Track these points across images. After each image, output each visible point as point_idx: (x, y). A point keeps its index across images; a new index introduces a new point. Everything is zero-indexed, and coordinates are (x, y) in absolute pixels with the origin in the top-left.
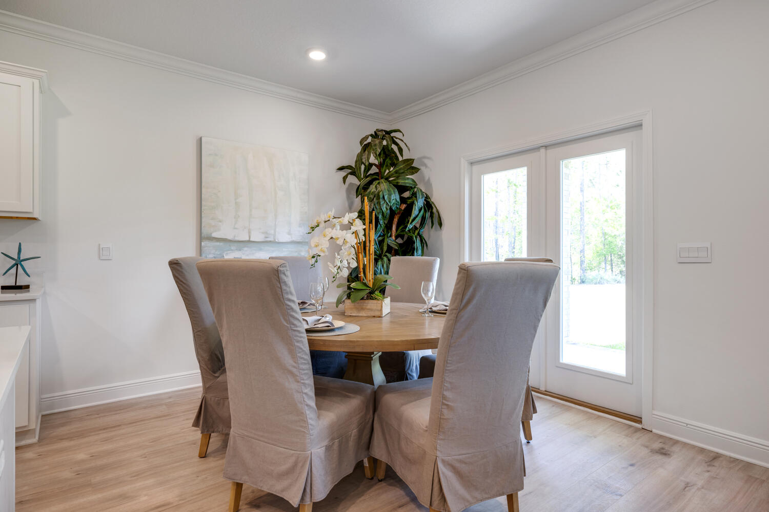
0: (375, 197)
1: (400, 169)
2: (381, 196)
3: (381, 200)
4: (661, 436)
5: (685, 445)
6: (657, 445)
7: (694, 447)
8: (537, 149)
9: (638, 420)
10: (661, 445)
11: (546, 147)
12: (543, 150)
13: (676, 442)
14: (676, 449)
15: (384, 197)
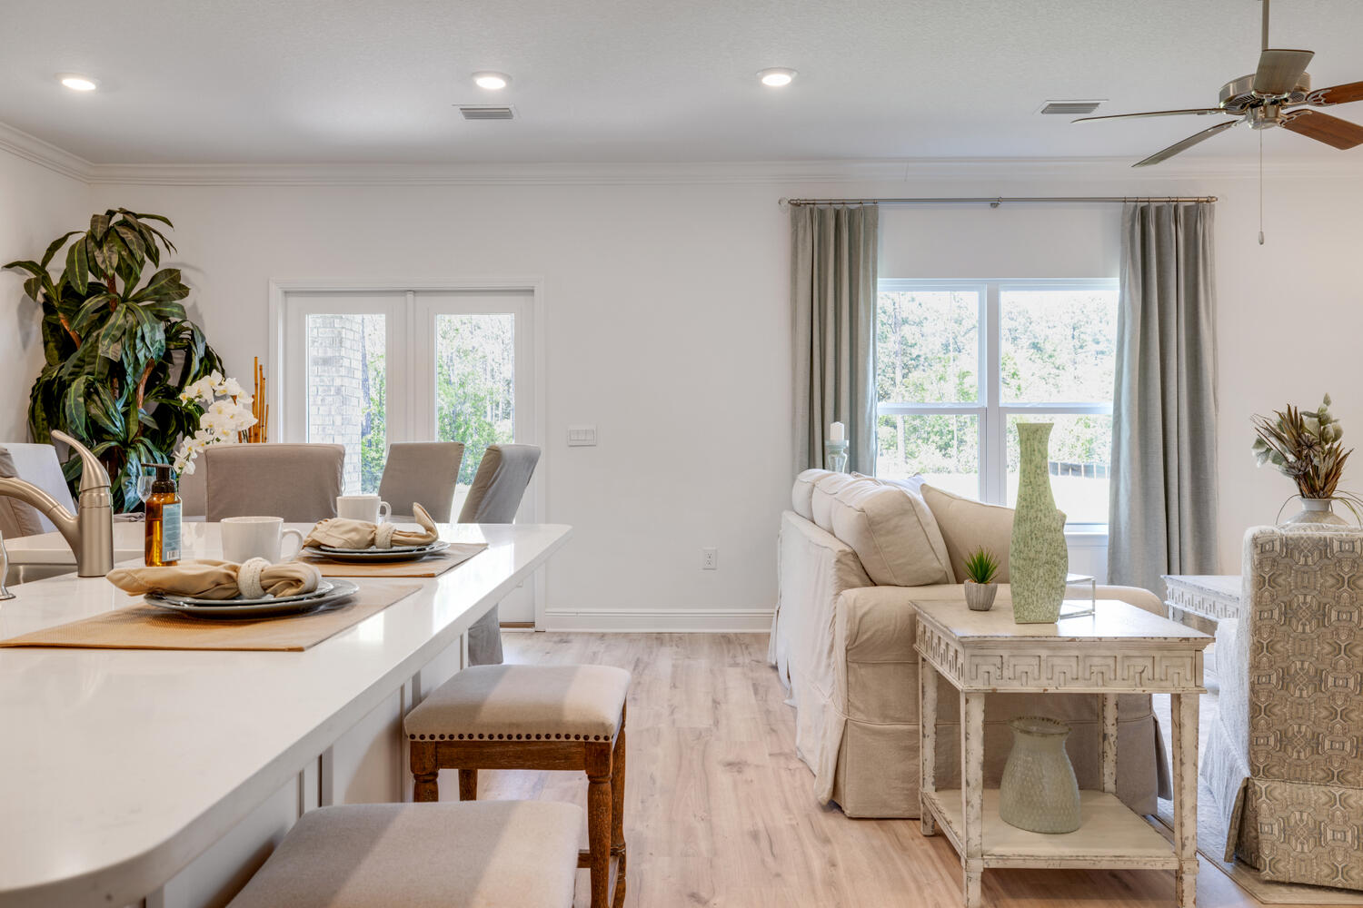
0: (124, 333)
1: (162, 286)
2: (139, 334)
3: (138, 341)
4: (554, 633)
5: (577, 634)
6: (556, 639)
7: (584, 633)
8: (405, 292)
9: (532, 625)
10: (559, 638)
11: (414, 292)
12: (410, 296)
13: (569, 634)
14: (571, 637)
15: (143, 338)
